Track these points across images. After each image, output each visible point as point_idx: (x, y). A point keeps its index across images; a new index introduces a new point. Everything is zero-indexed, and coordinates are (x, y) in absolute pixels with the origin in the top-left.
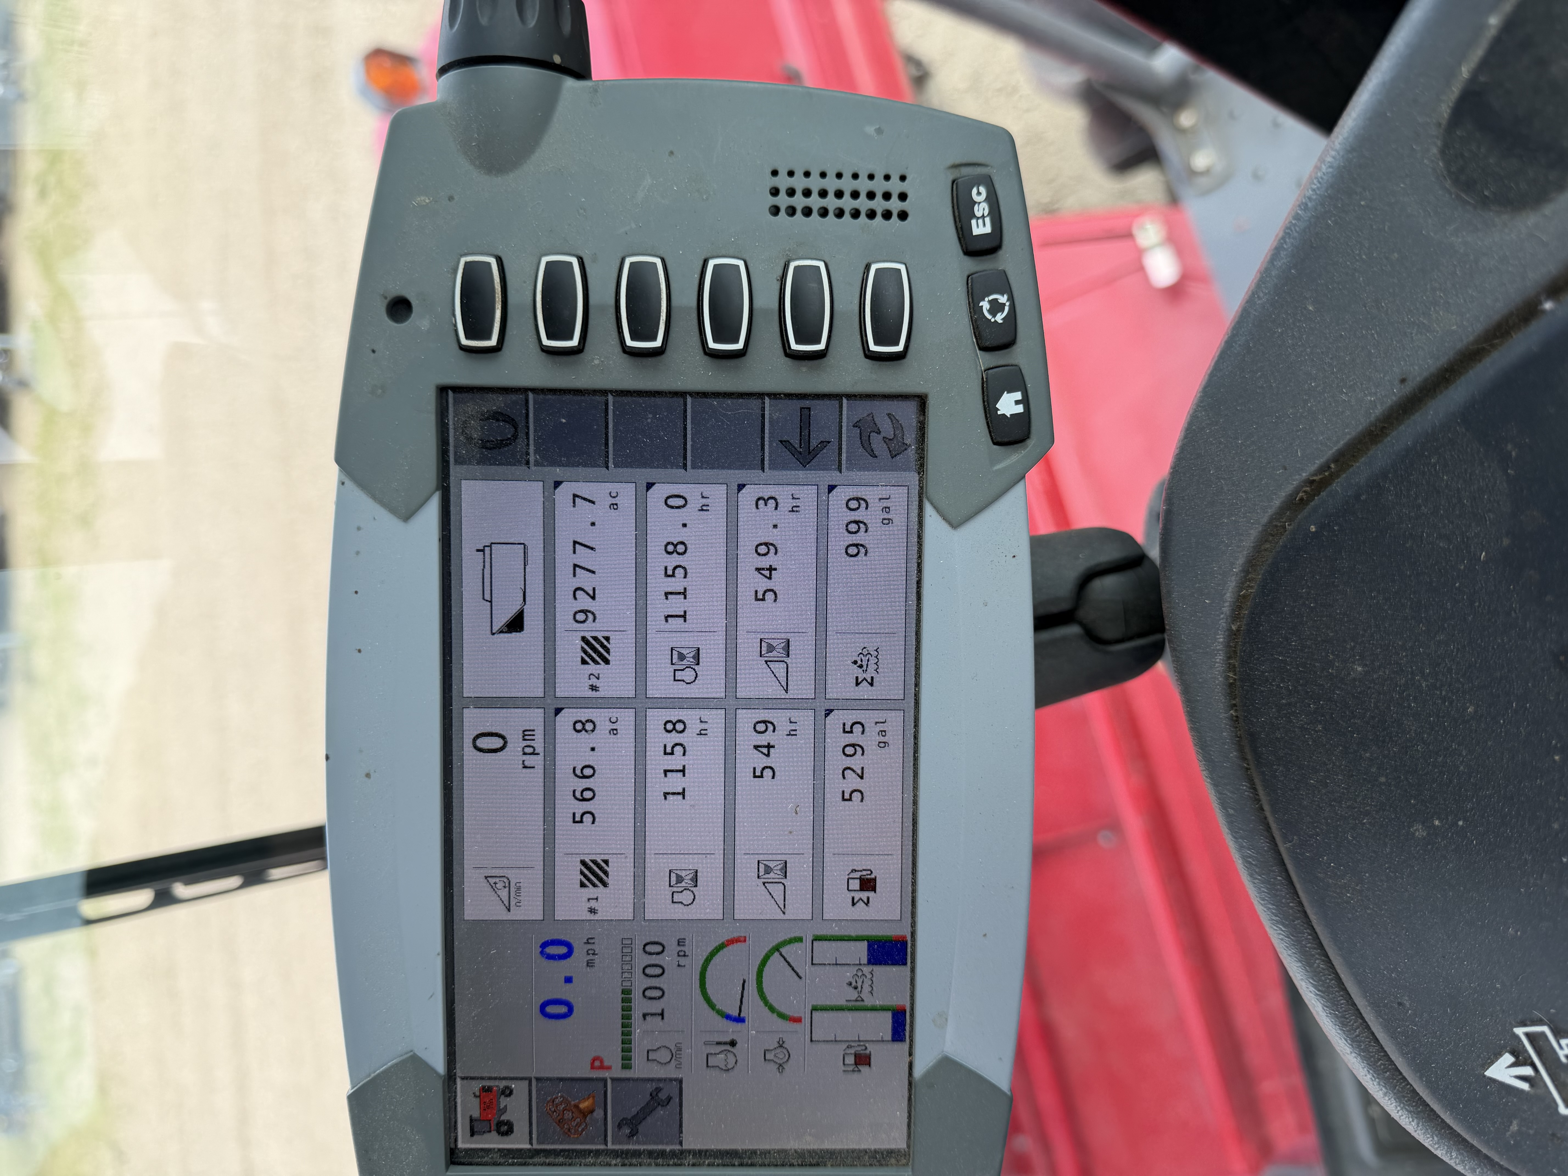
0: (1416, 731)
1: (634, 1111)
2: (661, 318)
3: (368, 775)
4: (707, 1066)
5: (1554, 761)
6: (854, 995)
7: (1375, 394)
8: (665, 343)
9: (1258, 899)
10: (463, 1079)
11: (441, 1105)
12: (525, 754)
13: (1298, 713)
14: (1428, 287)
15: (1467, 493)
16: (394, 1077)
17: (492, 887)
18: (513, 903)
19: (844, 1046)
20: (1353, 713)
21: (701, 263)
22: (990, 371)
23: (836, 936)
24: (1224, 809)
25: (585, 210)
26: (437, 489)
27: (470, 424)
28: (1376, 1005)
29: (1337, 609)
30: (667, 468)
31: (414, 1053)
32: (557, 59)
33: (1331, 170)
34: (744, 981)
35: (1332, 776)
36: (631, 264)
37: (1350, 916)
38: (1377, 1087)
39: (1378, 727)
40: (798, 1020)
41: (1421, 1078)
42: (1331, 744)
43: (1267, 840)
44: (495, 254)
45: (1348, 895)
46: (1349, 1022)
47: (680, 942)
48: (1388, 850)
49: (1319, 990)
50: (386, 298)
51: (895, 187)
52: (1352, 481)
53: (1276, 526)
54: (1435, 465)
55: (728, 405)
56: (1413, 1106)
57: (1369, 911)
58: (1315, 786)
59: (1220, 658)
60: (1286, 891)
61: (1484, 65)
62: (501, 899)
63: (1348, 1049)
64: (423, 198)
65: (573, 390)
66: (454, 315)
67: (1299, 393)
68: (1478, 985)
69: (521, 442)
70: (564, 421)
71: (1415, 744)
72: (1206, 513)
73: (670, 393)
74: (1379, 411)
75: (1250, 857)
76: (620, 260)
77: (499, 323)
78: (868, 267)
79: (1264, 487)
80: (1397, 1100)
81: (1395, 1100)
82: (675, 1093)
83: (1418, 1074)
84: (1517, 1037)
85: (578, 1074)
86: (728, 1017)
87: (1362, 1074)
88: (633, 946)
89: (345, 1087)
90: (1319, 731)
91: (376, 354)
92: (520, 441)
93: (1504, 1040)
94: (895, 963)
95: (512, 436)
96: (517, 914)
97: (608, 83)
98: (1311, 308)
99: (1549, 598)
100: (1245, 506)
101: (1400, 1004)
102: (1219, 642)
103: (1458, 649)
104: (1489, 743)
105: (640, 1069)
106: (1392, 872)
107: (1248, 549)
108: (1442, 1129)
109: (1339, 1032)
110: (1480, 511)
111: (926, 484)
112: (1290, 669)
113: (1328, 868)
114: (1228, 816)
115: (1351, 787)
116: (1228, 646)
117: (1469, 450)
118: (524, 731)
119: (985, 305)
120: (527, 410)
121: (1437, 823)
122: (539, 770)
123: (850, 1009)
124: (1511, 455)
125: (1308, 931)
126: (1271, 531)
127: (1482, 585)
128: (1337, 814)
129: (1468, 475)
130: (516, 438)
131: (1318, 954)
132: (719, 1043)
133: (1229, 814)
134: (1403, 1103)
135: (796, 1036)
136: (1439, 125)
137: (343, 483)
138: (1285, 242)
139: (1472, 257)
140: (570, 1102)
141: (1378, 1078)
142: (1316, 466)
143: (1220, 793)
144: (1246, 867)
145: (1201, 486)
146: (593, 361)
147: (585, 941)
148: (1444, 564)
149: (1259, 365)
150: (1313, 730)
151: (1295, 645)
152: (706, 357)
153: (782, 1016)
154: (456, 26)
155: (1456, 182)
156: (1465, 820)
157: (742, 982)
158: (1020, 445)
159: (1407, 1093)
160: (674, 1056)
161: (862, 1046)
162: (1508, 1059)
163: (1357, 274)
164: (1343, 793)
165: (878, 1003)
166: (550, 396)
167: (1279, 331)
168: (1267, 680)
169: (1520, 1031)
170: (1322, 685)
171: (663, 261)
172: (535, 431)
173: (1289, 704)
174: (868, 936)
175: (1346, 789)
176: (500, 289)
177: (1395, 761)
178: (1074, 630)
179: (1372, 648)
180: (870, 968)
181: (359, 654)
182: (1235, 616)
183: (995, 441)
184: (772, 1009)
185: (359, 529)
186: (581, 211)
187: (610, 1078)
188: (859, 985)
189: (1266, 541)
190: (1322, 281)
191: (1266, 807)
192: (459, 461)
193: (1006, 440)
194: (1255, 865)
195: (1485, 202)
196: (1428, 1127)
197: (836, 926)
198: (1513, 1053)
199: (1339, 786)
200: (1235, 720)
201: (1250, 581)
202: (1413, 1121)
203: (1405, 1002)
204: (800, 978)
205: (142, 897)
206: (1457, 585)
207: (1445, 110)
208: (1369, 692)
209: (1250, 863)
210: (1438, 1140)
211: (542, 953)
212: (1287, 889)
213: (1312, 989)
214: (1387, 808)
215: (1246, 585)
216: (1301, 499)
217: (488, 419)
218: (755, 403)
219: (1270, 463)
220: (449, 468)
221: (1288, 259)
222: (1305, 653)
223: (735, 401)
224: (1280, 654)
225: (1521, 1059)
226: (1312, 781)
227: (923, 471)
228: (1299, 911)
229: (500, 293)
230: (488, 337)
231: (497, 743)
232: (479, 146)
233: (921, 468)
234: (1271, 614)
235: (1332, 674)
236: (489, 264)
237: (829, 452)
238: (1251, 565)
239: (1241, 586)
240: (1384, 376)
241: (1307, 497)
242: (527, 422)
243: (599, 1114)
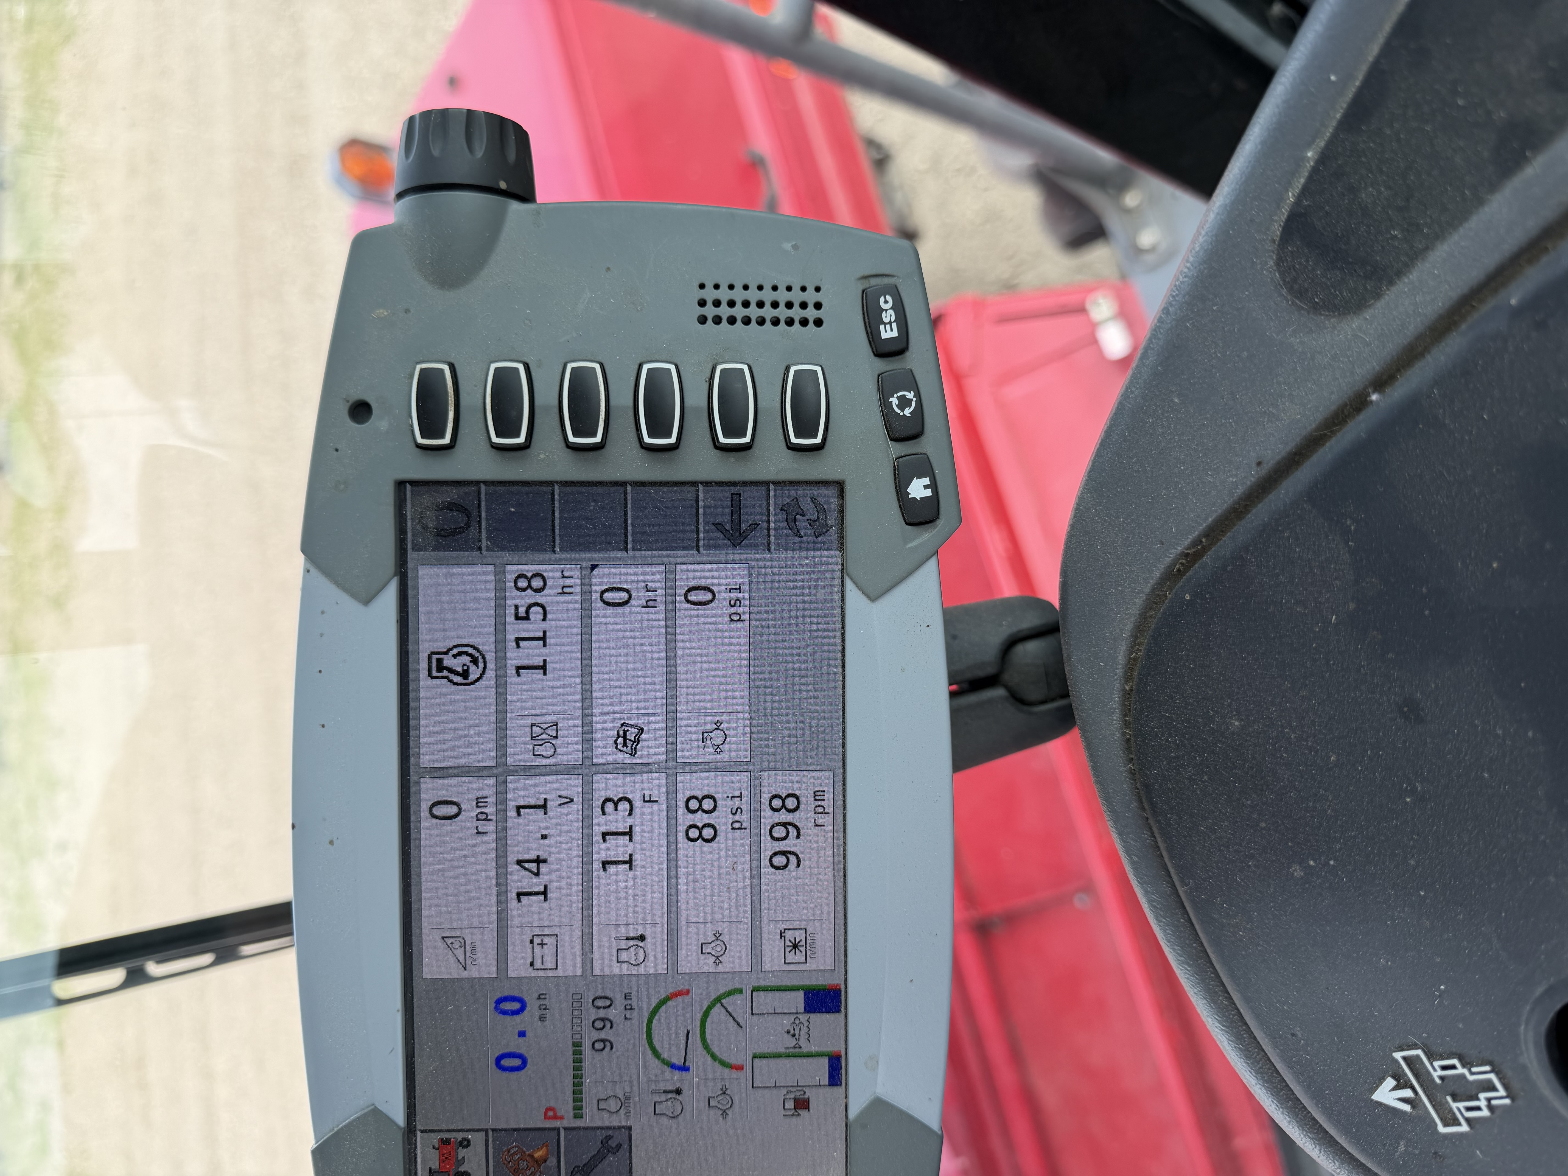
0: (1288, 779)
1: (585, 1158)
2: (601, 417)
3: (331, 843)
4: (655, 1113)
5: (1406, 803)
6: (792, 1042)
7: (1236, 475)
8: (604, 439)
9: (1165, 941)
10: (422, 1131)
11: (401, 1156)
12: (478, 820)
13: (1186, 765)
14: (1275, 381)
15: (1317, 564)
16: (356, 1131)
17: (449, 947)
18: (468, 961)
19: (785, 1091)
20: (1234, 764)
21: (637, 367)
22: (901, 459)
23: (772, 987)
24: (1129, 857)
25: (530, 321)
26: (395, 575)
27: (426, 514)
28: (1273, 1038)
29: (1213, 669)
30: (608, 550)
31: (375, 1107)
32: (503, 185)
33: (1186, 279)
34: (688, 1032)
35: (1219, 823)
36: (573, 369)
37: (1244, 953)
38: (1282, 1116)
39: (1256, 776)
40: (740, 1068)
41: (1317, 1105)
42: (1217, 793)
43: (1169, 885)
44: (449, 361)
45: (1241, 933)
46: (1252, 1055)
47: (627, 997)
48: (1272, 890)
49: (1223, 1026)
50: (348, 401)
51: (810, 297)
52: (1219, 554)
53: (1159, 595)
54: (1288, 538)
55: (664, 493)
56: (1314, 1133)
57: (1259, 948)
58: (1205, 833)
59: (1117, 716)
60: (1189, 932)
61: (1305, 191)
62: (457, 958)
63: (1253, 1081)
64: (381, 311)
65: (521, 482)
66: (411, 417)
67: (1171, 476)
68: (1359, 1013)
69: (473, 531)
70: (513, 510)
71: (1289, 791)
72: (1096, 584)
73: (611, 483)
74: (1240, 491)
75: (1155, 902)
76: (563, 365)
77: (452, 423)
78: (788, 369)
79: (1145, 560)
80: (1300, 1128)
81: (1298, 1128)
82: (624, 1139)
83: (1314, 1101)
84: (1396, 1061)
85: (532, 1125)
86: (673, 1066)
87: (1267, 1104)
88: (582, 1000)
89: (310, 1142)
90: (1206, 781)
91: (339, 453)
92: (472, 529)
93: (1386, 1065)
94: (829, 1011)
95: (465, 525)
96: (472, 972)
97: (549, 206)
98: (1176, 400)
99: (1390, 655)
100: (1129, 577)
101: (1293, 1035)
102: (1115, 701)
103: (1319, 703)
104: (1351, 788)
105: (592, 1118)
106: (1277, 911)
107: (1135, 616)
108: (1342, 1154)
109: (1244, 1065)
110: (1328, 579)
111: (846, 562)
112: (1176, 725)
113: (1221, 909)
114: (1132, 863)
115: (1236, 832)
116: (1123, 705)
117: (1315, 525)
118: (477, 799)
119: (894, 401)
120: (480, 502)
121: (1312, 863)
122: (492, 835)
123: (788, 1056)
124: (1351, 529)
125: (1211, 969)
126: (1154, 600)
127: (1334, 645)
128: (1226, 858)
129: (1316, 547)
130: (469, 526)
131: (1221, 991)
132: (665, 1092)
133: (1134, 862)
134: (1306, 1131)
135: (738, 1084)
136: (1274, 241)
137: (308, 571)
138: (1152, 342)
139: (1309, 355)
140: (524, 1152)
141: (1282, 1108)
142: (1189, 540)
143: (1124, 842)
144: (1152, 911)
145: (1091, 560)
146: (539, 456)
147: (537, 996)
148: (1302, 627)
149: (1134, 451)
150: (1199, 781)
151: (1179, 703)
152: (643, 451)
153: (723, 1063)
154: (411, 158)
155: (1290, 290)
156: (1335, 860)
157: (686, 1032)
158: (931, 524)
159: (1309, 1121)
160: (623, 1104)
161: (800, 1091)
162: (1390, 1082)
163: (1214, 370)
164: (1230, 838)
165: (814, 1049)
166: (500, 488)
167: (1151, 421)
168: (1157, 736)
169: (1398, 1055)
170: (1205, 739)
171: (602, 366)
172: (487, 519)
173: (1177, 757)
174: (803, 986)
175: (1232, 834)
176: (452, 393)
177: (1273, 808)
178: (998, 692)
179: (1246, 704)
180: (807, 1016)
181: (323, 729)
182: (1128, 678)
183: (907, 521)
184: (714, 1057)
185: (323, 612)
186: (527, 322)
187: (563, 1128)
188: (797, 1032)
189: (1151, 609)
190: (1185, 377)
191: (1165, 854)
192: (417, 548)
193: (917, 521)
194: (1160, 909)
195: (1316, 308)
196: (1329, 1153)
197: (772, 977)
198: (1394, 1077)
199: (1226, 832)
200: (1132, 773)
201: (1139, 645)
202: (1315, 1147)
203: (1297, 1032)
204: (741, 1027)
205: (115, 976)
206: (1314, 645)
207: (1277, 230)
208: (1246, 744)
209: (1155, 907)
210: (1339, 1165)
211: (496, 1008)
212: (1189, 930)
213: (1218, 1024)
214: (1269, 851)
215: (1136, 648)
216: (1179, 570)
217: (442, 509)
218: (690, 490)
219: (1148, 538)
220: (407, 555)
221: (1155, 358)
222: (1188, 710)
223: (670, 489)
224: (1167, 711)
225: (1402, 1083)
226: (1202, 828)
227: (843, 549)
228: (1202, 951)
229: (453, 396)
230: (442, 436)
231: (452, 810)
232: (432, 264)
233: (842, 547)
234: (1157, 675)
235: (1213, 728)
236: (442, 371)
237: (758, 535)
238: (1139, 629)
239: (1132, 649)
240: (1242, 460)
241: (1184, 569)
242: (480, 512)
243: (552, 1162)
